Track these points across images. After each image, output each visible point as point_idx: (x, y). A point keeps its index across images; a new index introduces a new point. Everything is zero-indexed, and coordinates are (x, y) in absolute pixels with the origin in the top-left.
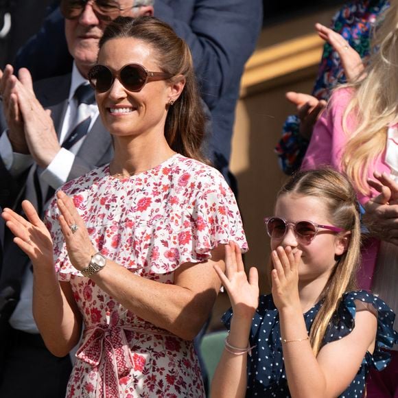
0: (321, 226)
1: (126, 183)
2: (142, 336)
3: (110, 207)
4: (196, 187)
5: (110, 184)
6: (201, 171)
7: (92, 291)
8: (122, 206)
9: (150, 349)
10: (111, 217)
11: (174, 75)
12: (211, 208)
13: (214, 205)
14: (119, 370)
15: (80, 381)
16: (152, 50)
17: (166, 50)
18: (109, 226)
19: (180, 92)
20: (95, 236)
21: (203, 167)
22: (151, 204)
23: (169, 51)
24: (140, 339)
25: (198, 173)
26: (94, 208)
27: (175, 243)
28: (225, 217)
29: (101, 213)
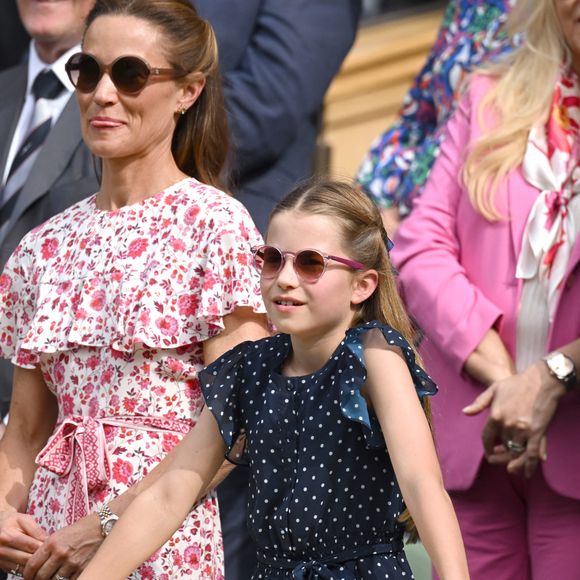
0: (333, 258)
1: (114, 217)
2: (129, 434)
3: (92, 251)
4: (207, 226)
5: (94, 219)
6: (215, 204)
7: (64, 370)
8: (107, 250)
9: (139, 451)
10: (92, 266)
11: (189, 72)
12: (227, 256)
13: (231, 250)
14: (90, 483)
15: (43, 496)
16: (160, 36)
17: (180, 36)
18: (87, 279)
19: (196, 96)
20: (70, 294)
21: (220, 198)
22: (147, 248)
23: (184, 39)
24: (127, 438)
25: (210, 206)
26: (72, 254)
27: (173, 309)
28: (246, 268)
29: (79, 260)
